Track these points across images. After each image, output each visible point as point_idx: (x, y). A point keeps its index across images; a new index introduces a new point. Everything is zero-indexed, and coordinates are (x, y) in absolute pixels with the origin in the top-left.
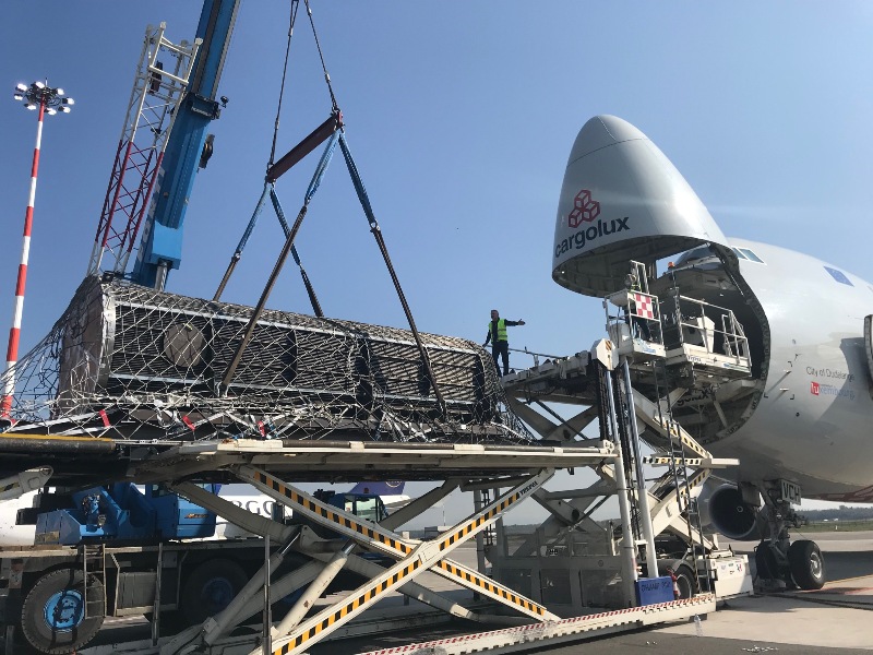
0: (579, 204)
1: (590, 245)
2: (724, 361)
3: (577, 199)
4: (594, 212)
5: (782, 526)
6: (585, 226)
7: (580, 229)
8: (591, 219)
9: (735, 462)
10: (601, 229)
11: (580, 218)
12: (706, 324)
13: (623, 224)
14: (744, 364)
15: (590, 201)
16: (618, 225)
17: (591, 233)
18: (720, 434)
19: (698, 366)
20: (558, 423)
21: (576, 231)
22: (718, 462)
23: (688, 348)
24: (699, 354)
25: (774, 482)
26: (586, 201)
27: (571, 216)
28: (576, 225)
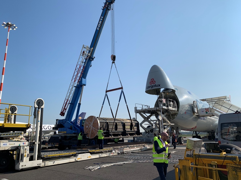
0: (152, 81)
1: (153, 88)
2: (174, 109)
3: (151, 80)
4: (154, 83)
5: (178, 135)
6: (153, 85)
7: (152, 85)
8: (154, 84)
9: (174, 124)
10: (156, 86)
11: (152, 83)
12: (172, 103)
13: (159, 85)
14: (176, 109)
15: (154, 81)
16: (158, 86)
17: (154, 86)
18: (171, 120)
19: (171, 110)
20: (146, 117)
21: (151, 85)
22: (172, 124)
23: (170, 107)
24: (171, 108)
25: (177, 127)
26: (153, 80)
27: (150, 82)
28: (151, 84)
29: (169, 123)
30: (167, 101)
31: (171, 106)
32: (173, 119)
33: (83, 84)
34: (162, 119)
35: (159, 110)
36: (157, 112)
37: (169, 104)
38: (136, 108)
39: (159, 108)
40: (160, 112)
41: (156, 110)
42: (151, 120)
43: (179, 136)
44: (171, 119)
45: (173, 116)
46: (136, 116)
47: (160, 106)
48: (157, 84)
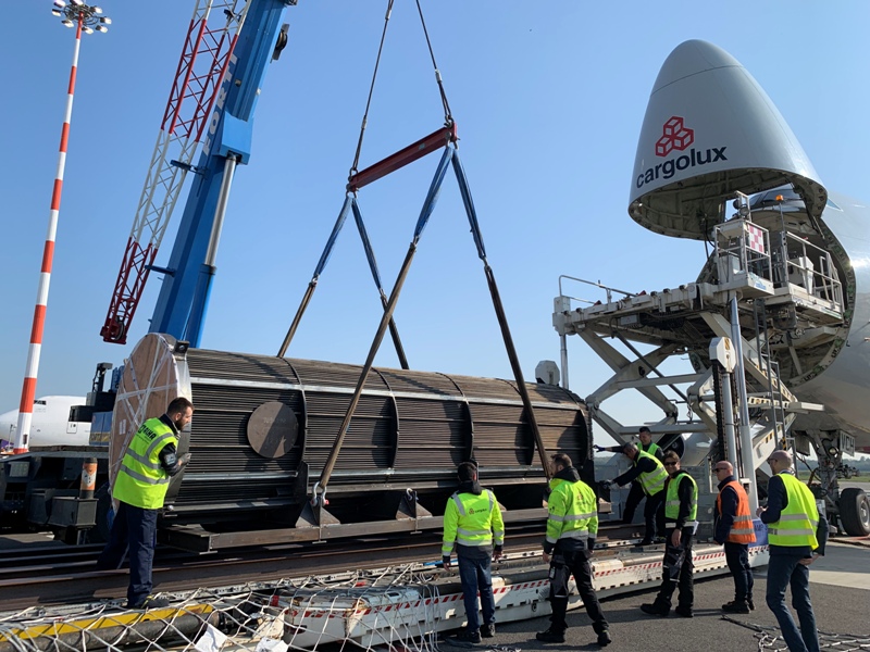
1: (680, 176)
2: (822, 306)
3: (666, 126)
4: (687, 140)
5: (833, 477)
7: (669, 158)
8: (682, 148)
9: (819, 407)
10: (695, 158)
11: (669, 146)
12: (806, 264)
13: (720, 154)
15: (682, 129)
16: (713, 155)
17: (683, 163)
18: (793, 381)
19: (801, 309)
20: (632, 358)
21: (663, 160)
22: (806, 406)
23: (793, 288)
24: (802, 295)
25: (829, 432)
26: (677, 129)
27: (658, 144)
28: (665, 154)
29: (785, 399)
30: (774, 242)
31: (801, 285)
32: (808, 378)
33: (230, 153)
34: (737, 368)
35: (716, 302)
36: (706, 316)
37: (791, 269)
38: (560, 301)
39: (715, 288)
40: (729, 319)
41: (697, 300)
42: (662, 379)
43: (843, 485)
44: (794, 374)
45: (811, 361)
46: (564, 350)
47: (722, 276)
48: (700, 145)
